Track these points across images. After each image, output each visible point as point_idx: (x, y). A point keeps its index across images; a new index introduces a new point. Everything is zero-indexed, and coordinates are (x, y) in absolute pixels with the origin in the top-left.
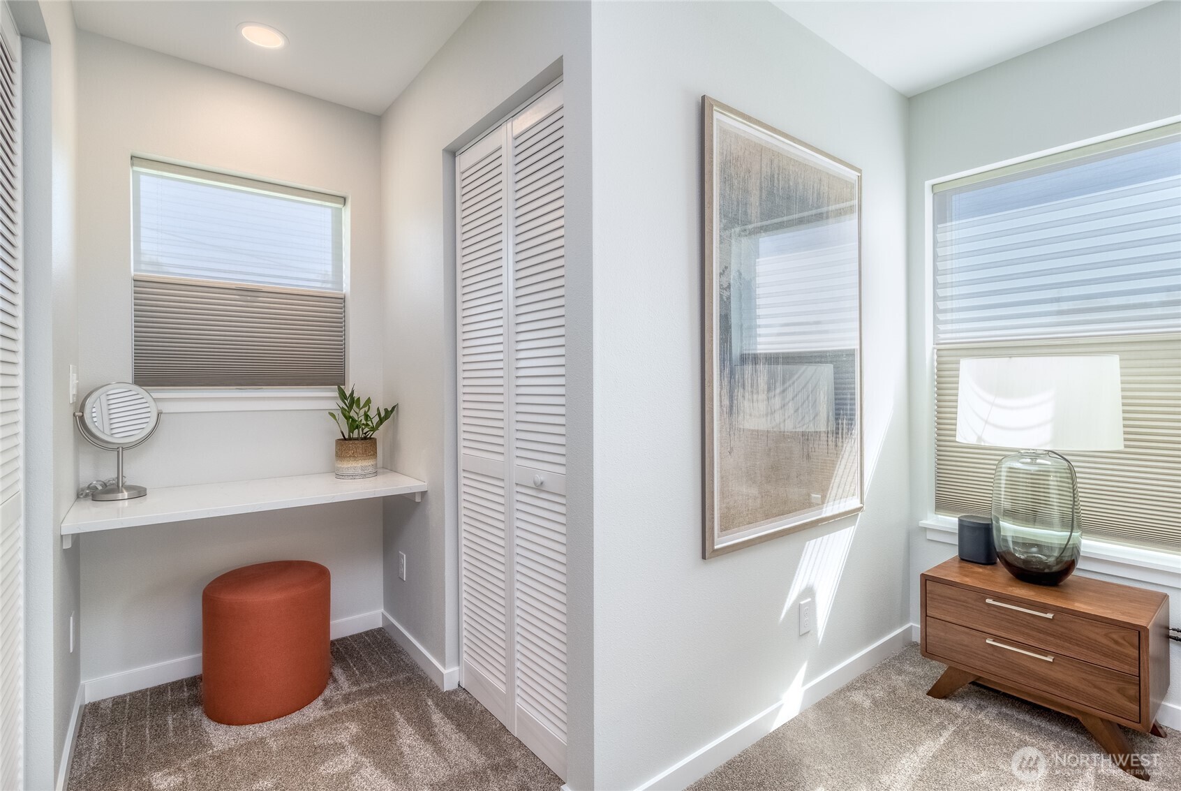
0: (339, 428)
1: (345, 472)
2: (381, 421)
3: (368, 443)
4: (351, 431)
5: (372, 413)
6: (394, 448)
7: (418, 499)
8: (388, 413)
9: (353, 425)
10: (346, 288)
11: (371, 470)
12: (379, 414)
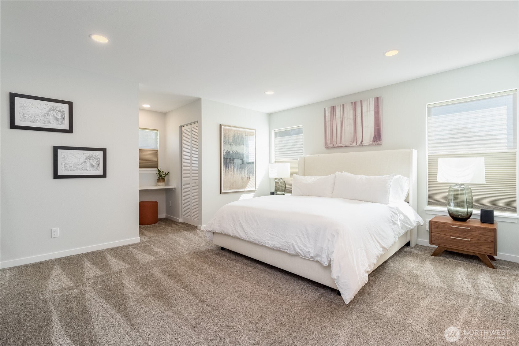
0: (157, 177)
1: (159, 185)
2: (166, 175)
3: (164, 180)
4: (160, 177)
5: (164, 174)
6: (169, 180)
7: (174, 189)
8: (167, 173)
9: (160, 176)
10: (158, 149)
11: (164, 184)
12: (166, 174)
